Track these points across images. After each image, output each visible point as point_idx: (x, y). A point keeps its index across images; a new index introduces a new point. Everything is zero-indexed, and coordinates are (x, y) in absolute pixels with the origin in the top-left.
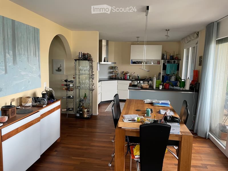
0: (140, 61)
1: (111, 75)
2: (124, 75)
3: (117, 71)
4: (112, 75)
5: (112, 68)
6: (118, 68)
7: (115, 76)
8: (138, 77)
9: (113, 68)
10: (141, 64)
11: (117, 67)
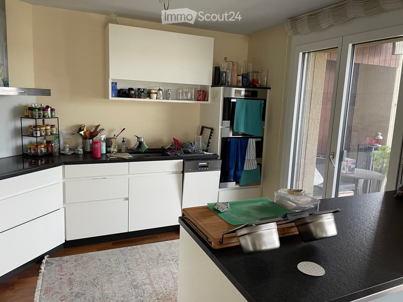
0: (142, 87)
1: (27, 140)
2: (85, 138)
3: (52, 126)
4: (31, 143)
5: (29, 112)
6: (56, 114)
7: (47, 147)
8: (141, 143)
9: (36, 113)
10: (148, 100)
11: (52, 110)
